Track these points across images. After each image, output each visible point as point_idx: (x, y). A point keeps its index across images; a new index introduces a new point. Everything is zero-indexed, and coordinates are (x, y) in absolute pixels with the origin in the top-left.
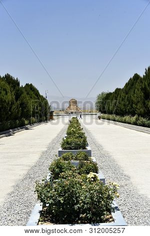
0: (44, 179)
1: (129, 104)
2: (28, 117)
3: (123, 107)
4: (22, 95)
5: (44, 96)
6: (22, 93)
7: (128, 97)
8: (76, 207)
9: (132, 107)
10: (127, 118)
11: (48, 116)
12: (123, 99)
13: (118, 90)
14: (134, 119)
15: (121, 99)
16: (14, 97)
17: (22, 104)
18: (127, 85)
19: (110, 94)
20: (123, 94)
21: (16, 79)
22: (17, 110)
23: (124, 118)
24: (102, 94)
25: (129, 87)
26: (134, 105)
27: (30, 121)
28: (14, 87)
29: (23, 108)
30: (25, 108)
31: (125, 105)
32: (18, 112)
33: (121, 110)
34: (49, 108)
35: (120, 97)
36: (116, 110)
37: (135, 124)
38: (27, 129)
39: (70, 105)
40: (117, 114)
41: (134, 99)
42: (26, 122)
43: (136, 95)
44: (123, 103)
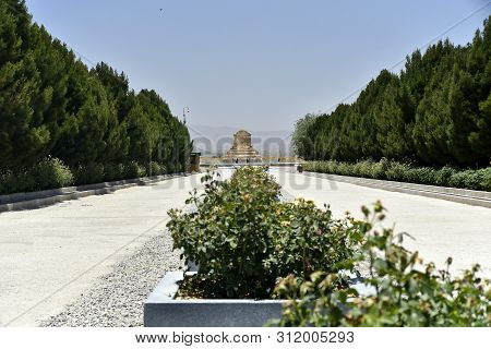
0: (189, 197)
1: (367, 135)
2: (143, 160)
3: (353, 143)
4: (133, 110)
5: (181, 119)
6: (133, 104)
7: (365, 120)
8: (266, 263)
9: (375, 141)
10: (363, 166)
11: (188, 163)
12: (354, 125)
13: (342, 109)
14: (378, 166)
15: (350, 126)
16: (115, 112)
17: (131, 130)
18: (363, 95)
19: (326, 117)
20: (354, 115)
21: (119, 74)
22: (120, 142)
23: (355, 167)
24: (307, 118)
25: (367, 98)
26: (379, 136)
27: (148, 169)
28: (116, 91)
29: (135, 138)
30: (138, 137)
31: (358, 138)
32: (123, 147)
33: (351, 150)
34: (191, 146)
35: (348, 121)
36: (338, 150)
37: (382, 177)
38: (142, 184)
39: (236, 144)
40: (340, 158)
41: (380, 123)
42: (140, 171)
43: (383, 114)
44: (353, 133)
